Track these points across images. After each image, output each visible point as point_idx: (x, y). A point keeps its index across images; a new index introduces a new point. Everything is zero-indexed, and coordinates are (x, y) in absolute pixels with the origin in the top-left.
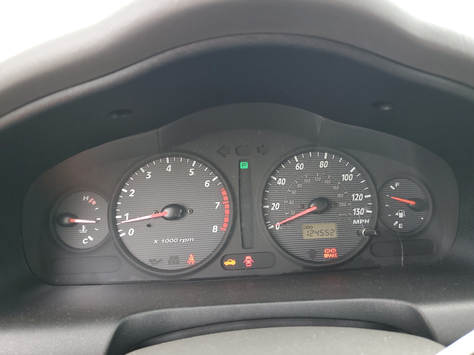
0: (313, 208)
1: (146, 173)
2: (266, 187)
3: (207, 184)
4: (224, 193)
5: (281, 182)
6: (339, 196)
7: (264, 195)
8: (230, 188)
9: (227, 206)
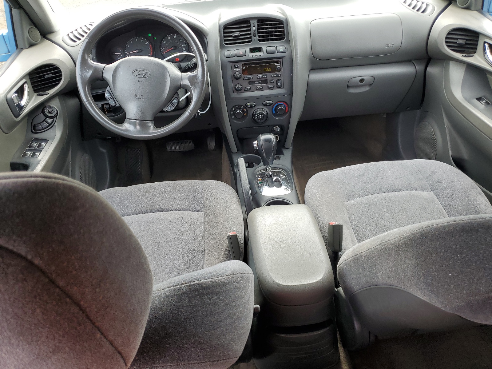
0: (172, 48)
1: (131, 42)
2: (161, 44)
3: (146, 43)
4: (151, 46)
5: (165, 42)
6: (179, 45)
7: (160, 46)
8: (152, 44)
9: (152, 49)
